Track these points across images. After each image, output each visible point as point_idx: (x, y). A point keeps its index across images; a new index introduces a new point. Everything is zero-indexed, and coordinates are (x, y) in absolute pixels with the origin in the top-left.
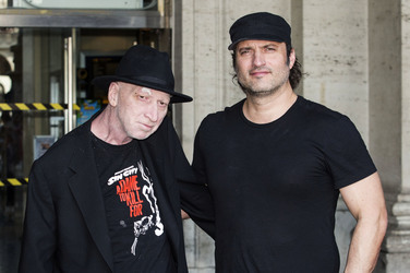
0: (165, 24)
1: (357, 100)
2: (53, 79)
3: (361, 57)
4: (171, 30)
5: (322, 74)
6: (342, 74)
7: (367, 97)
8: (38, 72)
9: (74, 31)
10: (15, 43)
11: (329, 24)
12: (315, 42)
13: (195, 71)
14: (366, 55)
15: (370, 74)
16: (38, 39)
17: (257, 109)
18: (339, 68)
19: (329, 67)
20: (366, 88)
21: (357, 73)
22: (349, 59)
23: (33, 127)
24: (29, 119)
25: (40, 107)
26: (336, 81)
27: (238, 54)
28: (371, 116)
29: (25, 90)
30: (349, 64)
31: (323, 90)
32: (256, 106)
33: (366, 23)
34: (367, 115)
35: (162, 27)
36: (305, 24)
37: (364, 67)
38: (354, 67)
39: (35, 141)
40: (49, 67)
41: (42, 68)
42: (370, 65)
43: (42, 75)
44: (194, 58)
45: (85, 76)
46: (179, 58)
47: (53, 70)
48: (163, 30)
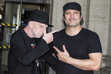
0: (48, 2)
1: (105, 30)
2: (14, 16)
3: (107, 17)
4: (50, 4)
5: (95, 21)
6: (101, 21)
7: (108, 29)
8: (10, 14)
9: (21, 3)
10: (4, 5)
11: (98, 6)
12: (93, 11)
13: (56, 17)
14: (108, 16)
15: (109, 22)
16: (10, 4)
17: (70, 31)
18: (100, 20)
19: (97, 19)
20: (108, 26)
21: (105, 22)
22: (103, 17)
23: (7, 31)
24: (6, 28)
25: (9, 25)
26: (99, 24)
27: (66, 14)
28: (109, 35)
29: (5, 19)
30: (103, 19)
31: (95, 26)
32: (70, 30)
33: (109, 6)
34: (107, 35)
35: (47, 3)
36: (91, 6)
37: (108, 20)
38: (105, 20)
39: (7, 35)
40: (13, 13)
41: (11, 13)
42: (109, 19)
43: (11, 15)
44: (56, 13)
45: (24, 16)
46: (52, 13)
47: (14, 14)
48: (48, 4)
